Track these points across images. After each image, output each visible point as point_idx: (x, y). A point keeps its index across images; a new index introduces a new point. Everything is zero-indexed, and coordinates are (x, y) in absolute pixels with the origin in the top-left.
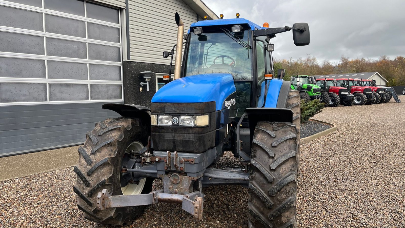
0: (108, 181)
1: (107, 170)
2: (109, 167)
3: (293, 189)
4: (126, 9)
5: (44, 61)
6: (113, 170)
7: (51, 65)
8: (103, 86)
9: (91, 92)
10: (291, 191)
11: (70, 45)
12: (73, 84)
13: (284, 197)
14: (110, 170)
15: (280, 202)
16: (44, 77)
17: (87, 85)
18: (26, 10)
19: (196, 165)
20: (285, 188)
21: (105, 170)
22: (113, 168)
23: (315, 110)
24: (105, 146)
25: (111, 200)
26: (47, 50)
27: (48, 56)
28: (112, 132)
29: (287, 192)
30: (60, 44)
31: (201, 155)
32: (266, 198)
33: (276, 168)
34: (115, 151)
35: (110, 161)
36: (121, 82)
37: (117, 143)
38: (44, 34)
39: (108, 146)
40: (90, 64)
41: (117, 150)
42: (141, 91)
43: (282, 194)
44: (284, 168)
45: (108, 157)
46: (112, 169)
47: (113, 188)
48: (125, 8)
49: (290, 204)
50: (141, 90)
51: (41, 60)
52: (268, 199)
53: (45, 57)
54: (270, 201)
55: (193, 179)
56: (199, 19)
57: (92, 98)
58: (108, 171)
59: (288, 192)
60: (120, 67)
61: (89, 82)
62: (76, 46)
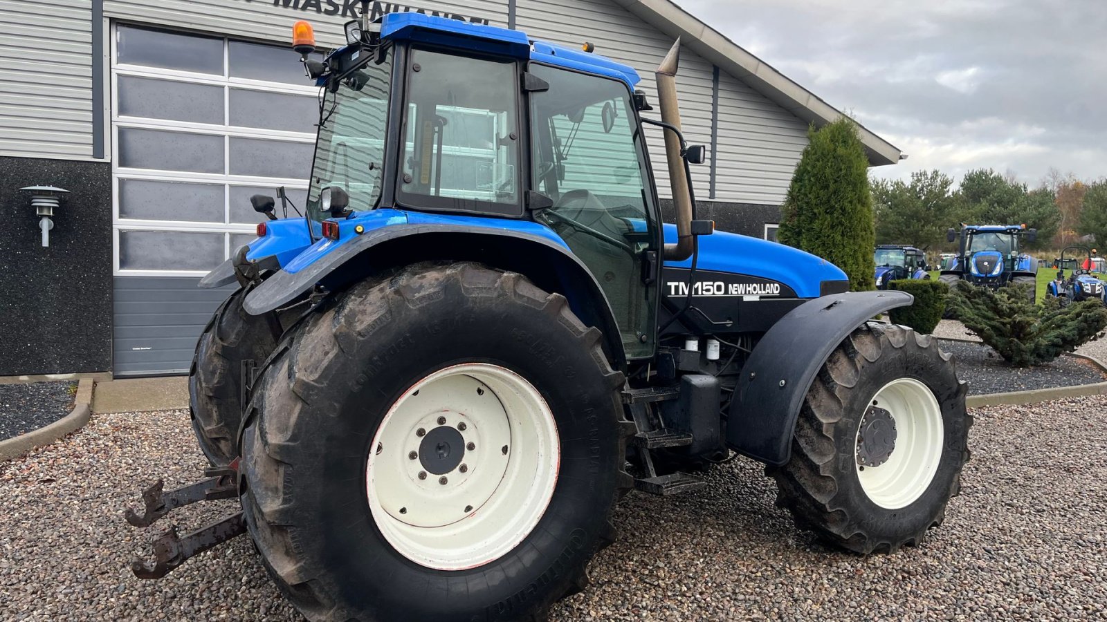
23: (1074, 329)
56: (720, 79)
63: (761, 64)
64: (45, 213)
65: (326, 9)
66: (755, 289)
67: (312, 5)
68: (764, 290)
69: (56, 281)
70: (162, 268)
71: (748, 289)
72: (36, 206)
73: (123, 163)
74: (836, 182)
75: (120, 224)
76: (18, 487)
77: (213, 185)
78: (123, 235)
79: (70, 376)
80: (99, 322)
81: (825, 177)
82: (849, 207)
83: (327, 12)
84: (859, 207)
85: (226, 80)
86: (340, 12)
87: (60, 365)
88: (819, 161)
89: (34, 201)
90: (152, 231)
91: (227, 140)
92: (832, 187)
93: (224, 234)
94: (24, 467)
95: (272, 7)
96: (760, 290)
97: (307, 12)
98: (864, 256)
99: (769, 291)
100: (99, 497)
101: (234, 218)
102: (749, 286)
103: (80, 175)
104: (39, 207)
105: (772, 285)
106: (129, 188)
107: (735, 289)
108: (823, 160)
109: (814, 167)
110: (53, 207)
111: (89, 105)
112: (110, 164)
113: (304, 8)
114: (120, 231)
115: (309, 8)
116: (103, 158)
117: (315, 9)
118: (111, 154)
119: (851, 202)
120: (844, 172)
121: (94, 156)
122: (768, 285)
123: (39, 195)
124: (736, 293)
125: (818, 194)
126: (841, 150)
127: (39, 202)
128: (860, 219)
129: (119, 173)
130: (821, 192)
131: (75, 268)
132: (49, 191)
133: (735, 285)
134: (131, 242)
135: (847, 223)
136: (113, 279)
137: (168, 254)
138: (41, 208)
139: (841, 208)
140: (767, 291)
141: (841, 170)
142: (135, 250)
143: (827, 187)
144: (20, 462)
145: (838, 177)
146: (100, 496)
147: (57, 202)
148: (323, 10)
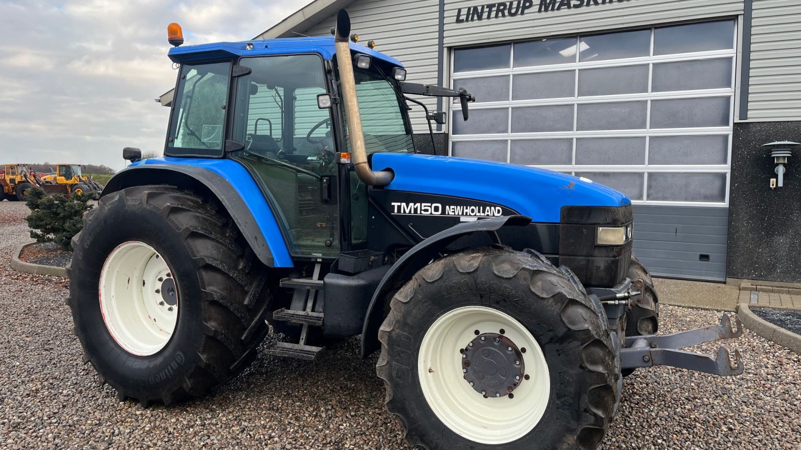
8: (678, 175)
9: (649, 187)
11: (615, 109)
12: (614, 173)
16: (570, 163)
17: (641, 175)
36: (726, 168)
40: (651, 138)
42: (771, 186)
50: (773, 185)
57: (649, 197)
60: (726, 137)
61: (646, 168)
65: (574, 5)
66: (473, 211)
67: (565, 5)
68: (484, 212)
71: (465, 211)
83: (576, 6)
86: (585, 4)
95: (537, 14)
96: (479, 212)
97: (562, 11)
99: (489, 213)
102: (467, 209)
105: (493, 208)
107: (451, 210)
113: (559, 9)
115: (562, 7)
117: (566, 7)
122: (488, 208)
124: (453, 214)
133: (452, 207)
140: (486, 213)
148: (572, 5)
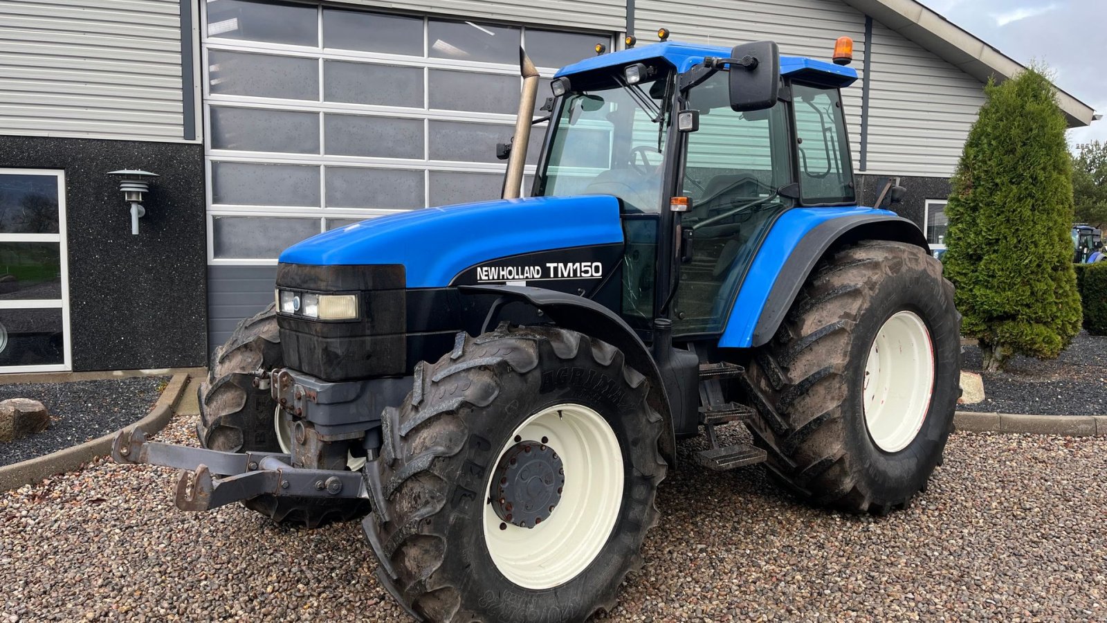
0: (229, 419)
1: (232, 399)
2: (238, 393)
3: (430, 492)
4: (626, 33)
5: (423, 171)
6: (244, 401)
7: (437, 181)
10: (424, 497)
13: (406, 507)
14: (239, 400)
15: (401, 517)
18: (390, 66)
19: (322, 406)
20: (410, 484)
21: (228, 396)
22: (245, 397)
24: (238, 349)
25: (149, 448)
26: (430, 148)
27: (431, 161)
28: (267, 322)
29: (414, 495)
30: (459, 133)
31: (333, 387)
32: (379, 502)
33: (407, 435)
34: (257, 362)
35: (236, 381)
37: (263, 346)
38: (426, 113)
39: (244, 349)
41: (262, 360)
43: (402, 497)
44: (425, 435)
45: (237, 372)
46: (242, 398)
47: (242, 436)
48: (625, 31)
49: (410, 528)
51: (416, 171)
52: (380, 507)
53: (425, 164)
54: (382, 512)
55: (322, 439)
58: (234, 401)
59: (415, 497)
62: (497, 136)
63: (924, 10)
64: (134, 198)
69: (149, 271)
70: (257, 257)
72: (125, 191)
73: (215, 145)
74: (1025, 144)
75: (214, 209)
76: (61, 509)
77: (308, 166)
78: (217, 221)
79: (165, 371)
80: (193, 314)
81: (1010, 139)
82: (1041, 176)
84: (1055, 175)
85: (320, 52)
87: (154, 359)
88: (1002, 121)
89: (122, 185)
90: (246, 217)
91: (321, 117)
92: (1020, 150)
93: (320, 219)
94: (76, 482)
98: (1059, 235)
100: (146, 524)
101: (330, 202)
103: (172, 158)
104: (128, 192)
106: (222, 170)
108: (1007, 119)
109: (995, 128)
110: (142, 192)
111: (179, 83)
112: (202, 146)
114: (214, 217)
116: (194, 139)
118: (202, 135)
119: (1044, 169)
120: (1035, 132)
121: (185, 138)
123: (127, 179)
125: (1001, 160)
126: (1031, 106)
127: (127, 187)
128: (1056, 189)
129: (213, 155)
130: (1006, 158)
131: (168, 257)
132: (138, 175)
134: (226, 229)
135: (1038, 195)
136: (207, 268)
137: (263, 242)
138: (130, 193)
139: (1031, 177)
141: (1031, 130)
142: (229, 237)
143: (1013, 151)
144: (74, 476)
145: (1027, 139)
146: (148, 522)
147: (146, 187)
